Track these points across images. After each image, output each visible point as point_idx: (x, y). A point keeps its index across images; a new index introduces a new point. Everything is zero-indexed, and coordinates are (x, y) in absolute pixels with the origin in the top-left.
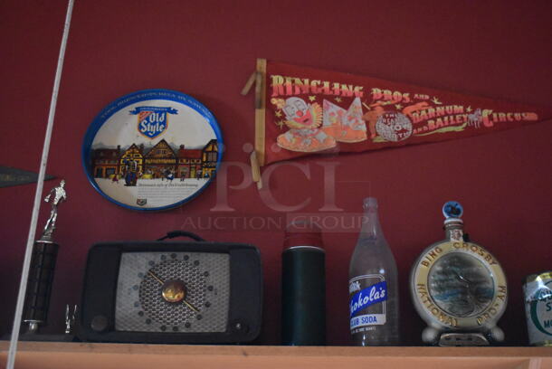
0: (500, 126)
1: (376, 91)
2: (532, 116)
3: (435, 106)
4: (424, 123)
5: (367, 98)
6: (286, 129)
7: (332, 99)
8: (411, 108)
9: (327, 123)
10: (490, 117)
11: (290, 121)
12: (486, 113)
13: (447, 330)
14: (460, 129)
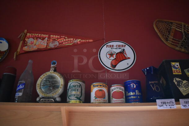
0: (82, 44)
1: (52, 36)
2: (91, 41)
3: (66, 39)
4: (62, 43)
5: (49, 38)
6: (26, 45)
7: (40, 38)
8: (60, 39)
9: (37, 44)
10: (80, 41)
11: (28, 44)
12: (79, 40)
13: (43, 98)
14: (71, 44)
